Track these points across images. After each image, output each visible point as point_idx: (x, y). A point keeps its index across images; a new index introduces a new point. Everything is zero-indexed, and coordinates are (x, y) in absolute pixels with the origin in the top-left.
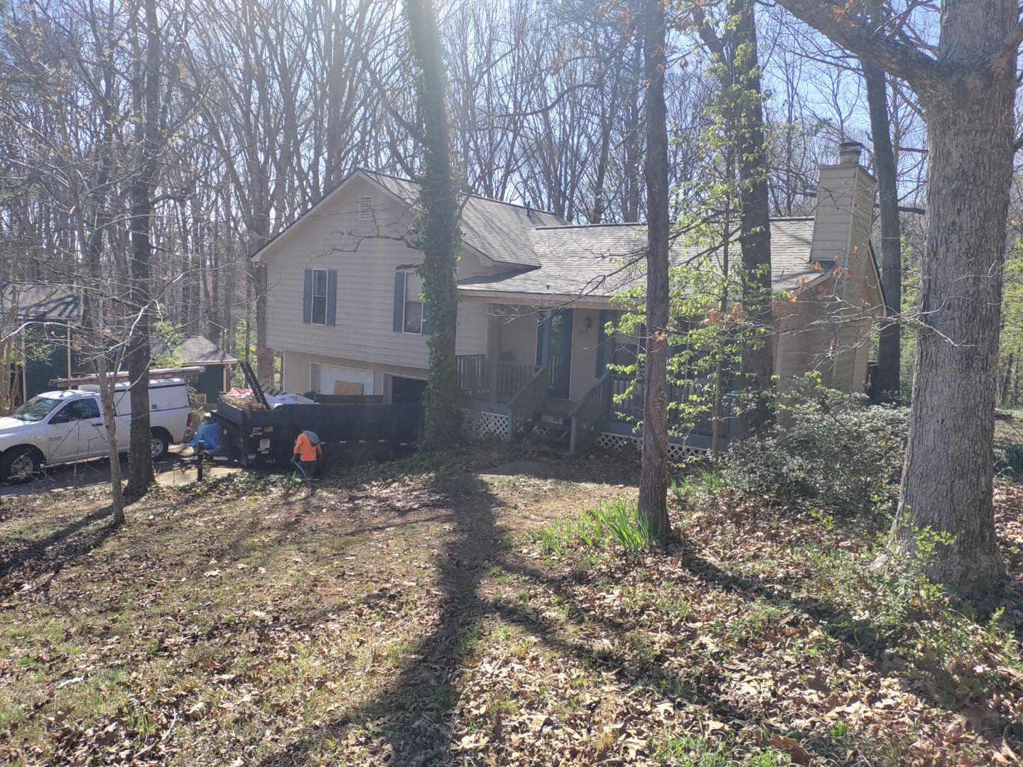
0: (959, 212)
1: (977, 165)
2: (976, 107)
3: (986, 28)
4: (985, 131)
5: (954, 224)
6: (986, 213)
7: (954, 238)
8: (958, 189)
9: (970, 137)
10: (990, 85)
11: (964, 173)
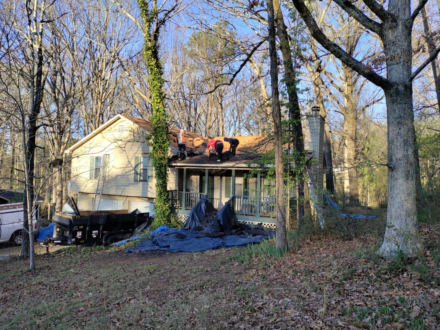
0: (400, 129)
1: (404, 114)
2: (402, 96)
3: (403, 72)
4: (405, 103)
5: (398, 133)
6: (408, 129)
7: (399, 137)
8: (399, 121)
9: (401, 105)
10: (406, 90)
11: (401, 116)
